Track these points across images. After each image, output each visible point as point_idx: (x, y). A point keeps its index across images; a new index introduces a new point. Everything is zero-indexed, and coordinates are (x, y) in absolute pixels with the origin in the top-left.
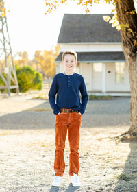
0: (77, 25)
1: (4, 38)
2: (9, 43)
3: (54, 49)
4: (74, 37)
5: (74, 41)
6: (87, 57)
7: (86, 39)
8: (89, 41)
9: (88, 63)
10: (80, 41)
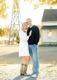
0: (50, 14)
1: (19, 20)
2: (21, 22)
3: (41, 24)
4: (49, 19)
5: (49, 21)
6: (54, 28)
7: (54, 20)
8: (55, 21)
9: (55, 30)
10: (51, 21)
